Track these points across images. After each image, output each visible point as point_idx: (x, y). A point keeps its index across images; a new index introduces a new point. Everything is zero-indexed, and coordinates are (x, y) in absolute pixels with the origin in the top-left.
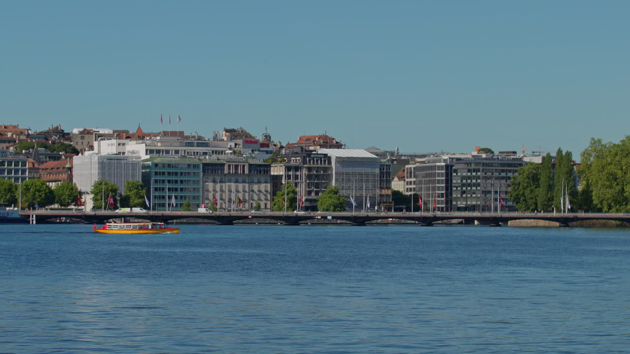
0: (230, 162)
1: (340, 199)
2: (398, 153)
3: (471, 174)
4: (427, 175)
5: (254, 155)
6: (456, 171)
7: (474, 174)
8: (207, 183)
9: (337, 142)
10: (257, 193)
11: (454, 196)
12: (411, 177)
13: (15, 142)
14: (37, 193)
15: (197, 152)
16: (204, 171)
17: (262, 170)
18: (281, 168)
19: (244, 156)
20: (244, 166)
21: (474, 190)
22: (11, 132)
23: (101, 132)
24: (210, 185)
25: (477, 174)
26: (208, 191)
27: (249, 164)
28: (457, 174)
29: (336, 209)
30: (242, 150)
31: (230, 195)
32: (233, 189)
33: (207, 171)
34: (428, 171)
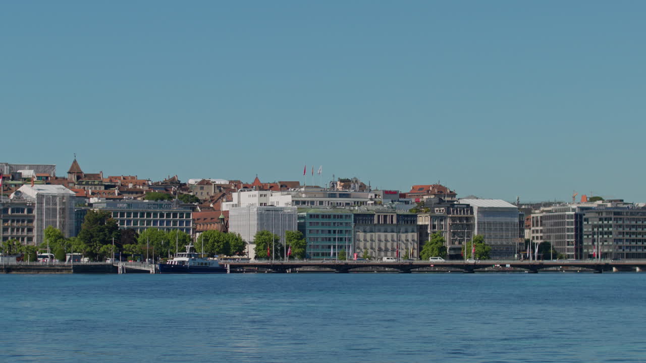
0: (380, 212)
1: (486, 248)
2: (518, 202)
3: (603, 222)
4: (556, 224)
5: (394, 206)
6: (586, 220)
7: (606, 222)
8: (358, 233)
9: (451, 192)
10: (405, 242)
11: (585, 244)
12: (537, 226)
13: (142, 192)
14: (216, 244)
15: (340, 203)
16: (355, 221)
17: (408, 220)
18: (427, 218)
19: (385, 206)
20: (392, 216)
21: (605, 238)
22: (131, 183)
23: (217, 183)
24: (361, 235)
25: (608, 222)
26: (359, 240)
27: (397, 215)
28: (588, 223)
29: (482, 257)
30: (382, 201)
31: (379, 245)
32: (383, 238)
33: (358, 222)
34: (557, 220)
